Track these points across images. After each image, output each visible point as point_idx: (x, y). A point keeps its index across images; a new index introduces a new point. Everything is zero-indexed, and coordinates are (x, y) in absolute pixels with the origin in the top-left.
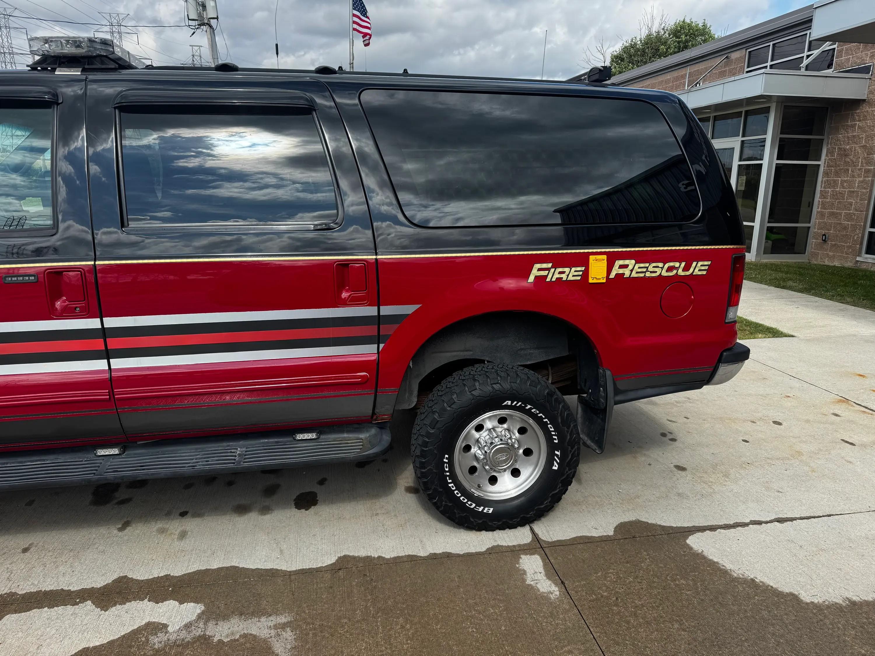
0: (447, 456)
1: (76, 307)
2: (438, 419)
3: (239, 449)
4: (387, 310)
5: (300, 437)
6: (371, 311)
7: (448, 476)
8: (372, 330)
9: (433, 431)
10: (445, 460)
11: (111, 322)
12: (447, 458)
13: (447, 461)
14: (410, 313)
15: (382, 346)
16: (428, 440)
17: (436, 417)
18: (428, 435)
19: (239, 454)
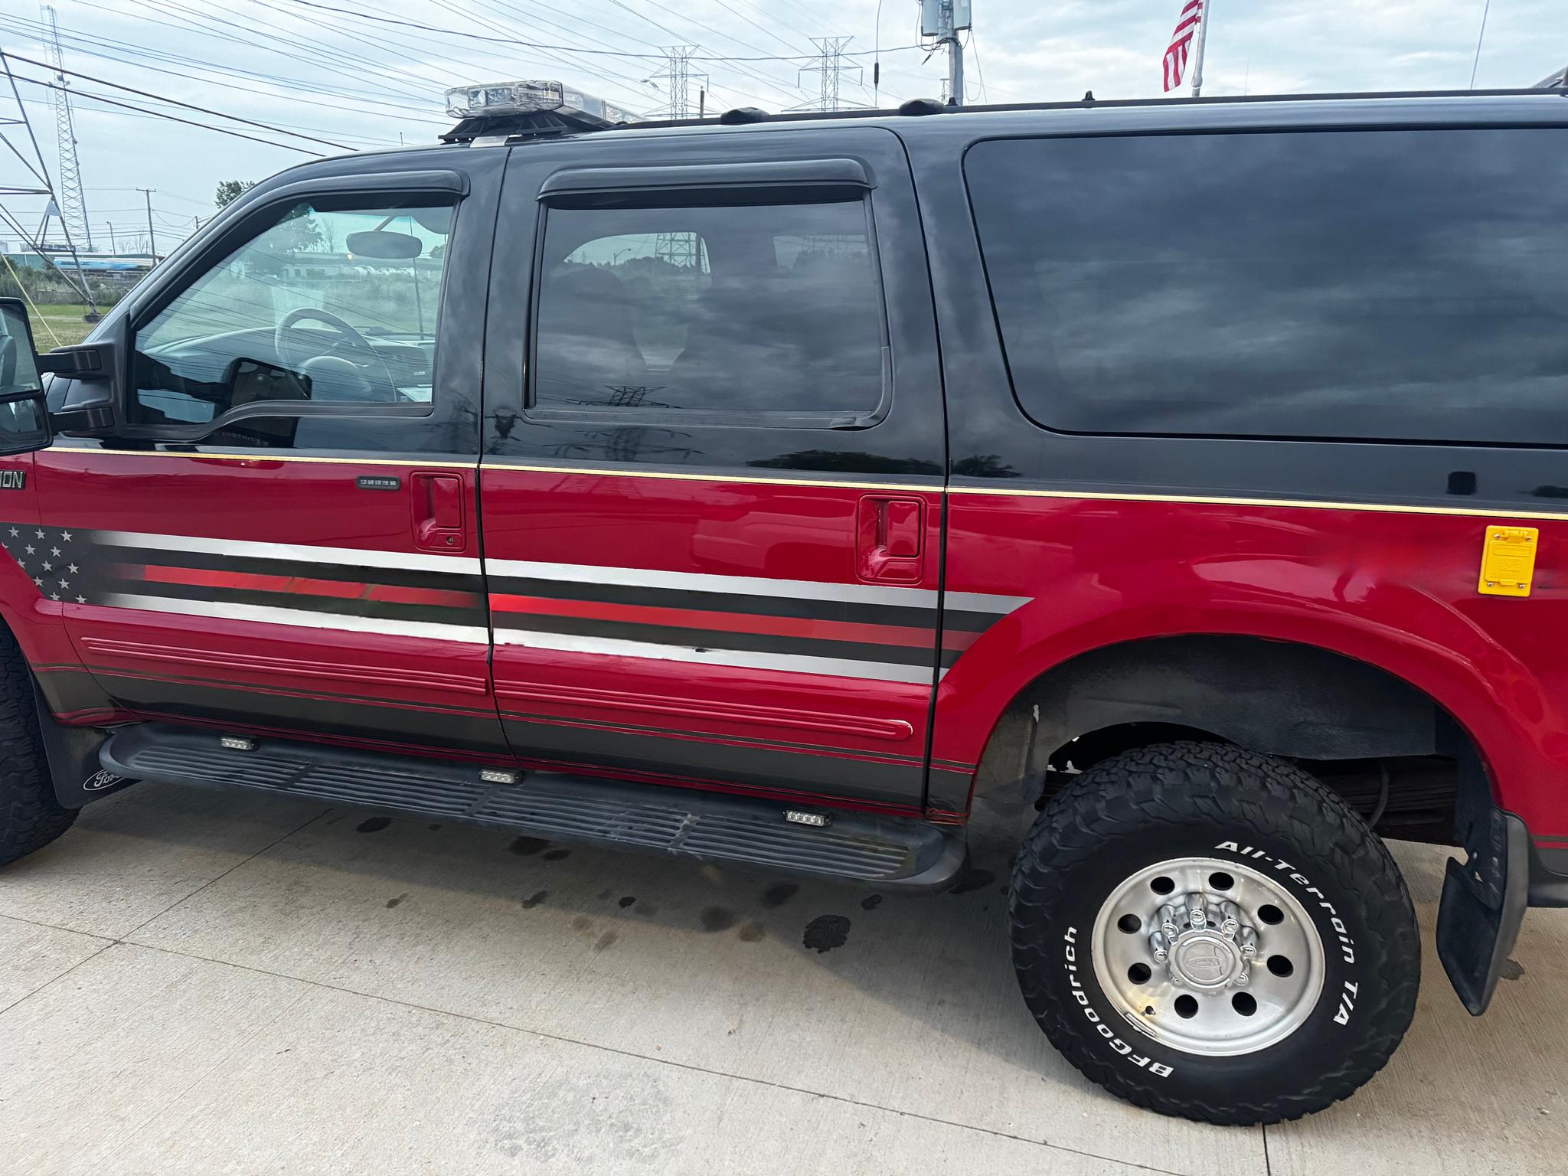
0: (1072, 930)
1: (449, 537)
2: (1059, 848)
3: (689, 816)
4: (957, 601)
5: (794, 816)
6: (923, 599)
7: (1072, 972)
8: (924, 638)
9: (1046, 871)
10: (1067, 938)
11: (498, 567)
12: (1072, 935)
13: (1072, 940)
14: (1007, 611)
15: (943, 672)
16: (1032, 886)
17: (1055, 842)
18: (1034, 874)
19: (686, 825)
